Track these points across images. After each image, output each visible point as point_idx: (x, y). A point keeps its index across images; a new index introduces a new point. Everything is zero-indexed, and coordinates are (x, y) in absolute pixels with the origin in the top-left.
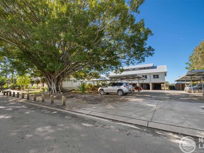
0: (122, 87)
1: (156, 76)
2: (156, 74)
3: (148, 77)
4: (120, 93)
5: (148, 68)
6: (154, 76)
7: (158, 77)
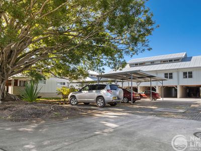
0: (103, 92)
1: (188, 74)
2: (187, 71)
3: (174, 75)
4: (100, 103)
5: (177, 60)
6: (185, 74)
7: (191, 76)
